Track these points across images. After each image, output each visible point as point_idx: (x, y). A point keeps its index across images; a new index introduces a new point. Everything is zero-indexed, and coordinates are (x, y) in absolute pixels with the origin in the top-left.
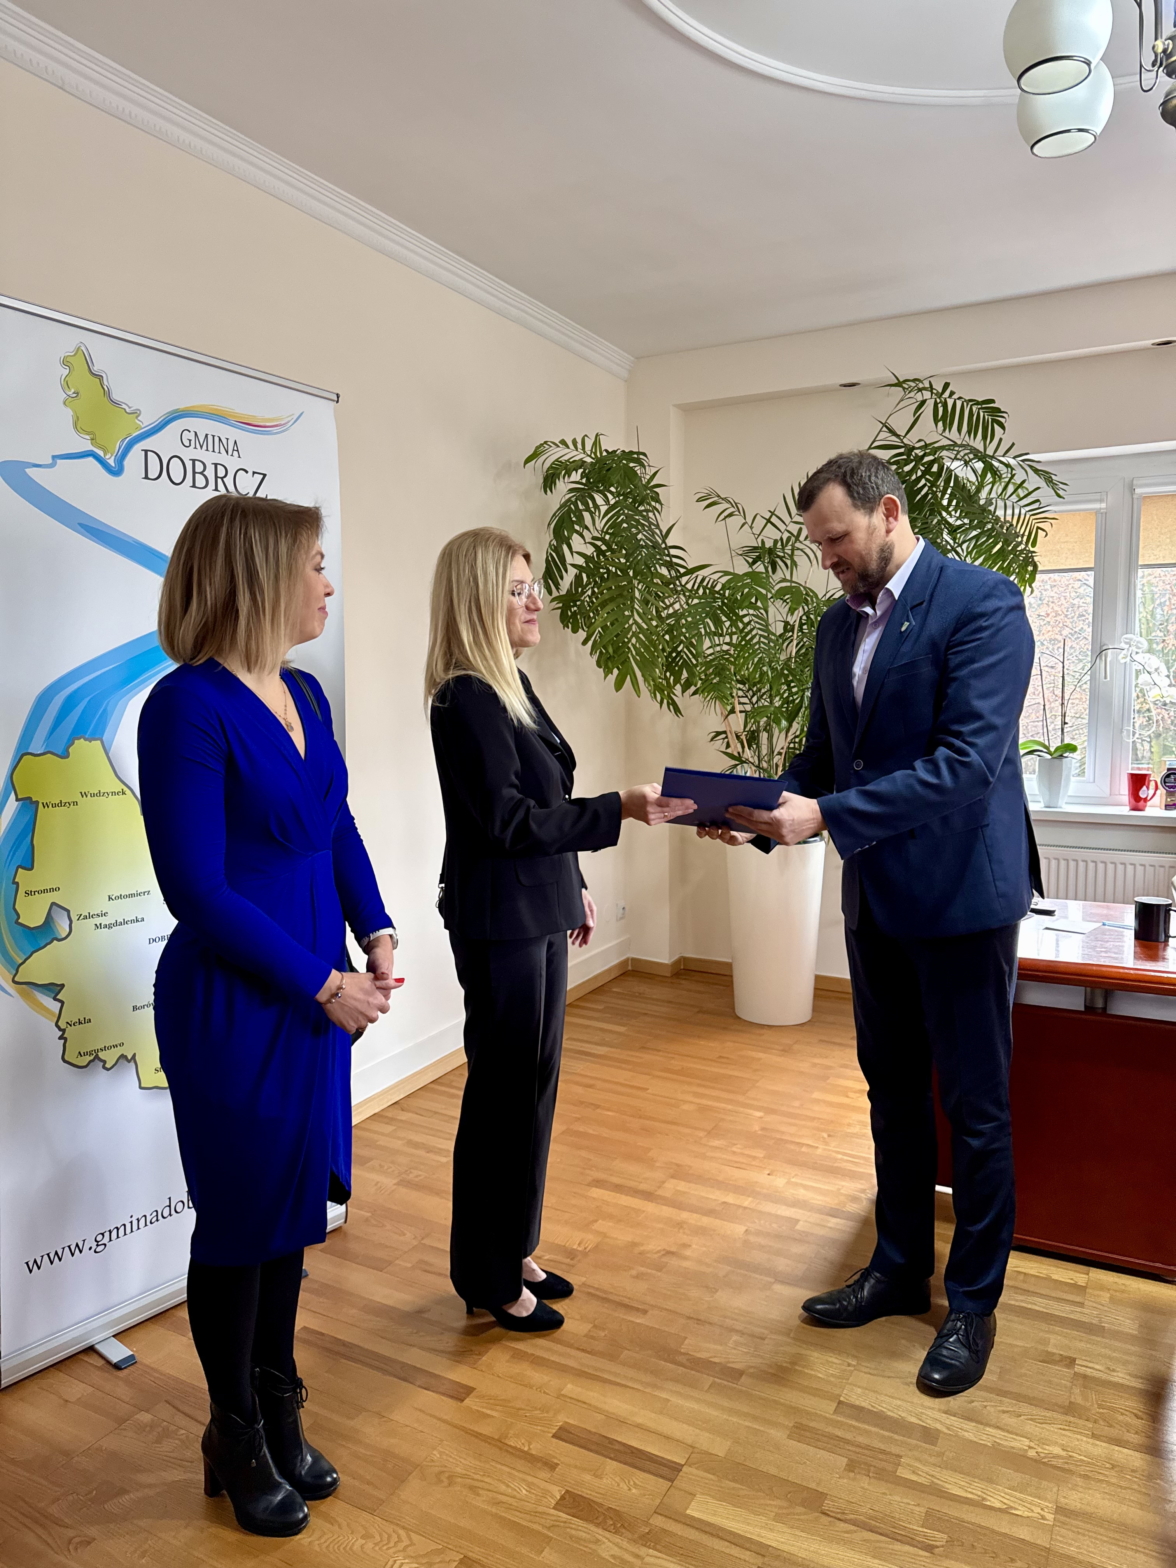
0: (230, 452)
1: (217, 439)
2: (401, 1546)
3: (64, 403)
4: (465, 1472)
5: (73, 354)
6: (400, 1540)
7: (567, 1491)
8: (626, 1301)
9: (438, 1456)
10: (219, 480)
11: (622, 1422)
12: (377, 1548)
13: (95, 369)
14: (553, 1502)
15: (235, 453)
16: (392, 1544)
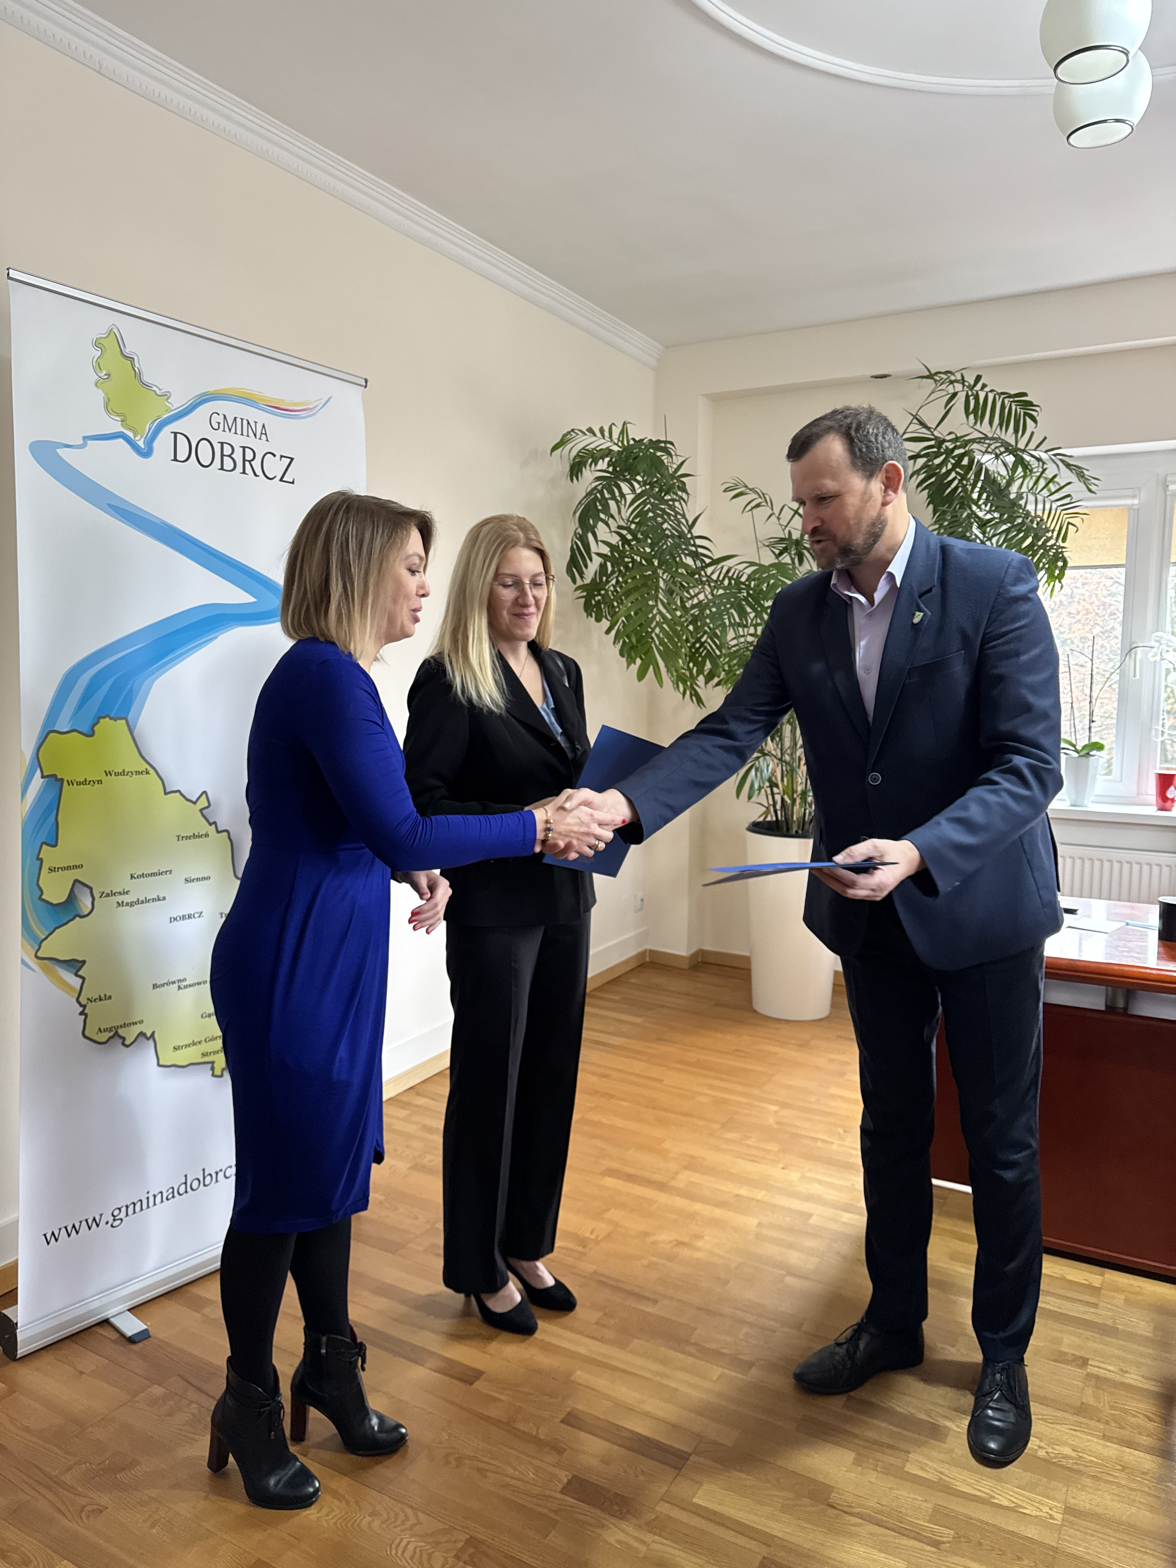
0: (258, 436)
1: (245, 423)
2: (408, 1524)
3: (96, 385)
4: (472, 1454)
5: (105, 336)
6: (407, 1518)
7: (574, 1477)
8: (637, 1290)
9: (447, 1437)
10: (247, 463)
11: (629, 1409)
12: (384, 1526)
13: (127, 351)
14: (560, 1486)
15: (263, 436)
16: (399, 1522)
